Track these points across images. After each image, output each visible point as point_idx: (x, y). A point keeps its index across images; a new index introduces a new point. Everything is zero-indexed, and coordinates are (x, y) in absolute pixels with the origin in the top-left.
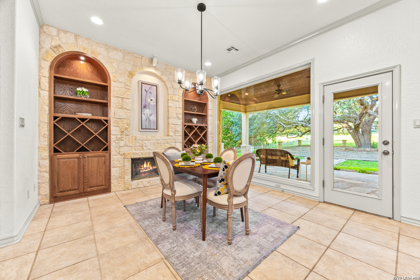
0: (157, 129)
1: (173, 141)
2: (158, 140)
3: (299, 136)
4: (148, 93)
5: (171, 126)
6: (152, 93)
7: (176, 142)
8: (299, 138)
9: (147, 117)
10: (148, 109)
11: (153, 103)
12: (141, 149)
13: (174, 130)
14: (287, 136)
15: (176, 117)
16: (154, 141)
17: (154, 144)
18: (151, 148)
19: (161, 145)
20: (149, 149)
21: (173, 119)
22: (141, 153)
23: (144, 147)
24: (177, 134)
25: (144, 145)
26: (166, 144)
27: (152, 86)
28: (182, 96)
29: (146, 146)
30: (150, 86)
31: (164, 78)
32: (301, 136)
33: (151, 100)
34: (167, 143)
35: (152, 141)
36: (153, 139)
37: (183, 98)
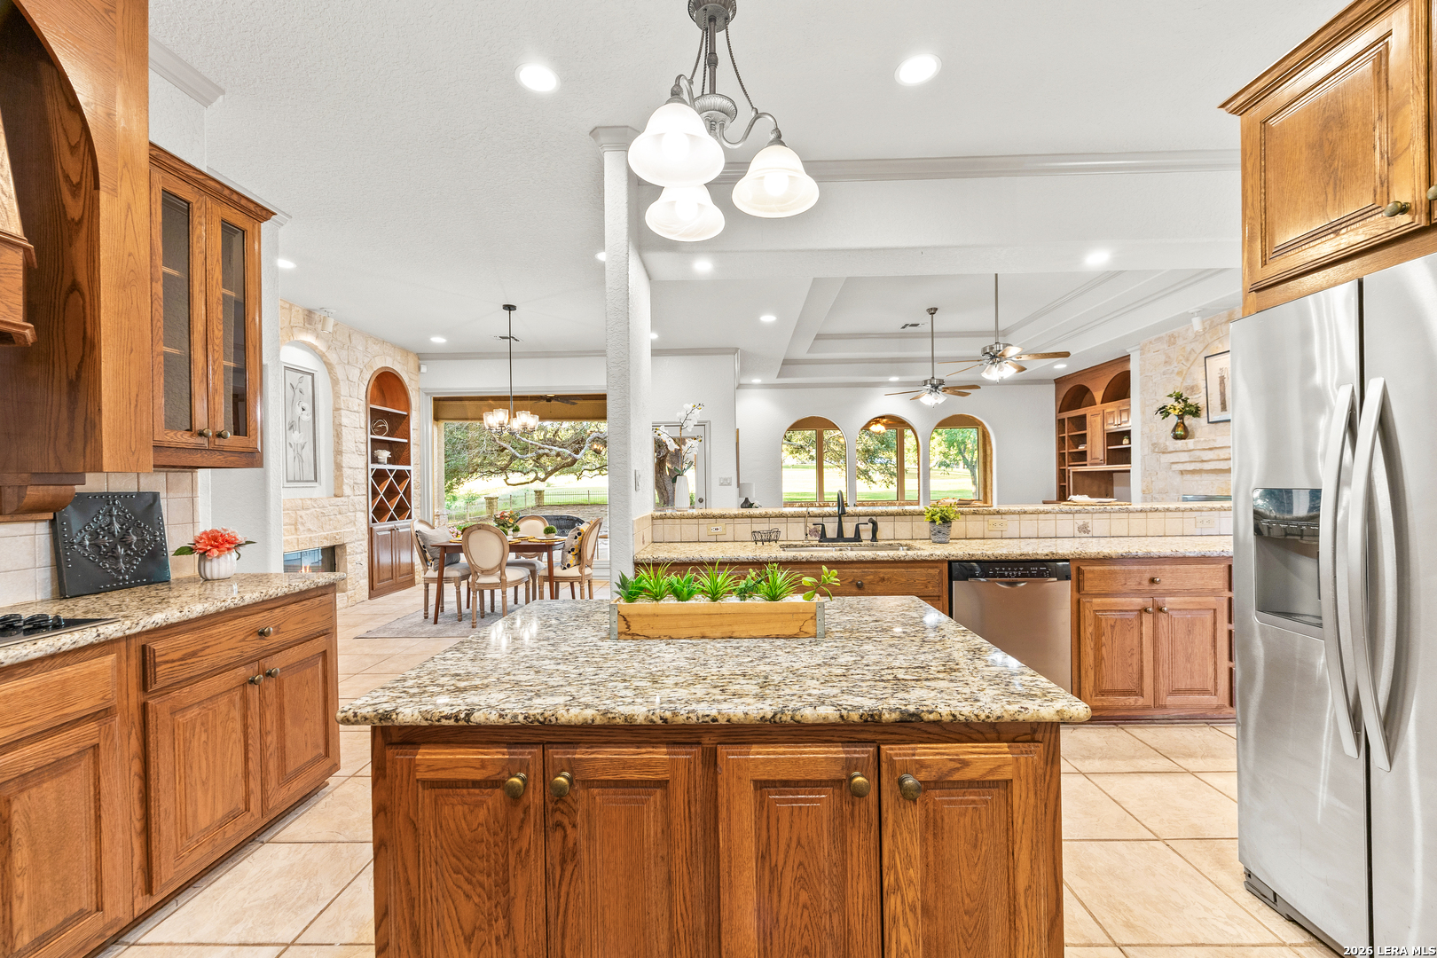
0: (316, 480)
1: (351, 508)
2: (324, 507)
3: (540, 480)
4: (297, 391)
5: (346, 471)
6: (304, 391)
7: (355, 511)
8: (538, 485)
9: (296, 452)
10: (296, 432)
11: (307, 417)
12: (293, 531)
13: (352, 483)
14: (505, 480)
15: (354, 450)
16: (318, 510)
17: (317, 517)
18: (311, 527)
19: (330, 520)
20: (309, 530)
21: (349, 455)
22: (296, 541)
23: (299, 526)
24: (357, 492)
25: (300, 520)
26: (339, 516)
27: (305, 376)
28: (364, 399)
29: (303, 524)
30: (300, 375)
31: (332, 357)
32: (543, 480)
33: (303, 410)
34: (340, 513)
35: (314, 510)
36: (316, 505)
37: (366, 404)
